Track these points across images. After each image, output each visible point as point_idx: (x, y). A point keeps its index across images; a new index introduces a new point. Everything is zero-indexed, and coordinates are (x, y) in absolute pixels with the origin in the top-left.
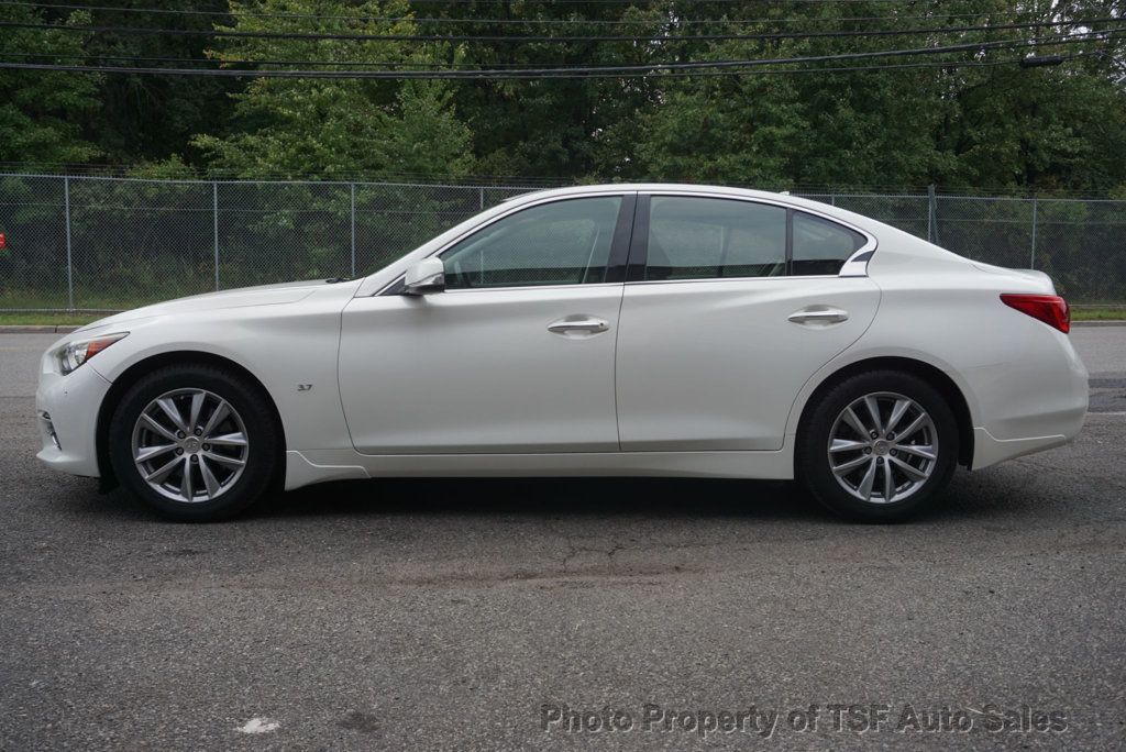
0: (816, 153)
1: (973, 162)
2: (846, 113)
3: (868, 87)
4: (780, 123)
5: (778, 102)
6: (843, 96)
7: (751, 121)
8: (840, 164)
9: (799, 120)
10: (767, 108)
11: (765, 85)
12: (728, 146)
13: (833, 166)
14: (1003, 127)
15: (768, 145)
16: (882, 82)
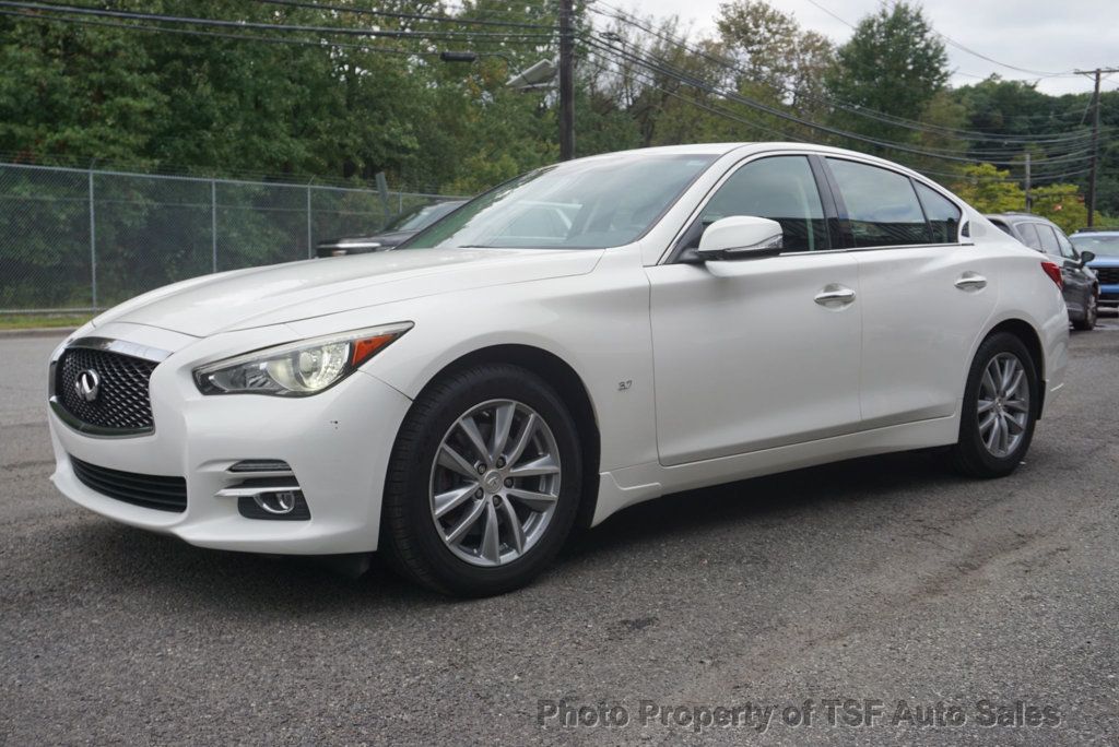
0: (170, 132)
1: (321, 151)
2: (206, 90)
3: (226, 63)
4: (136, 95)
5: (130, 69)
6: (199, 71)
7: (100, 88)
8: (198, 146)
9: (157, 93)
10: (120, 76)
11: (117, 47)
12: (74, 116)
13: (193, 148)
14: (345, 119)
15: (124, 119)
16: (238, 59)
